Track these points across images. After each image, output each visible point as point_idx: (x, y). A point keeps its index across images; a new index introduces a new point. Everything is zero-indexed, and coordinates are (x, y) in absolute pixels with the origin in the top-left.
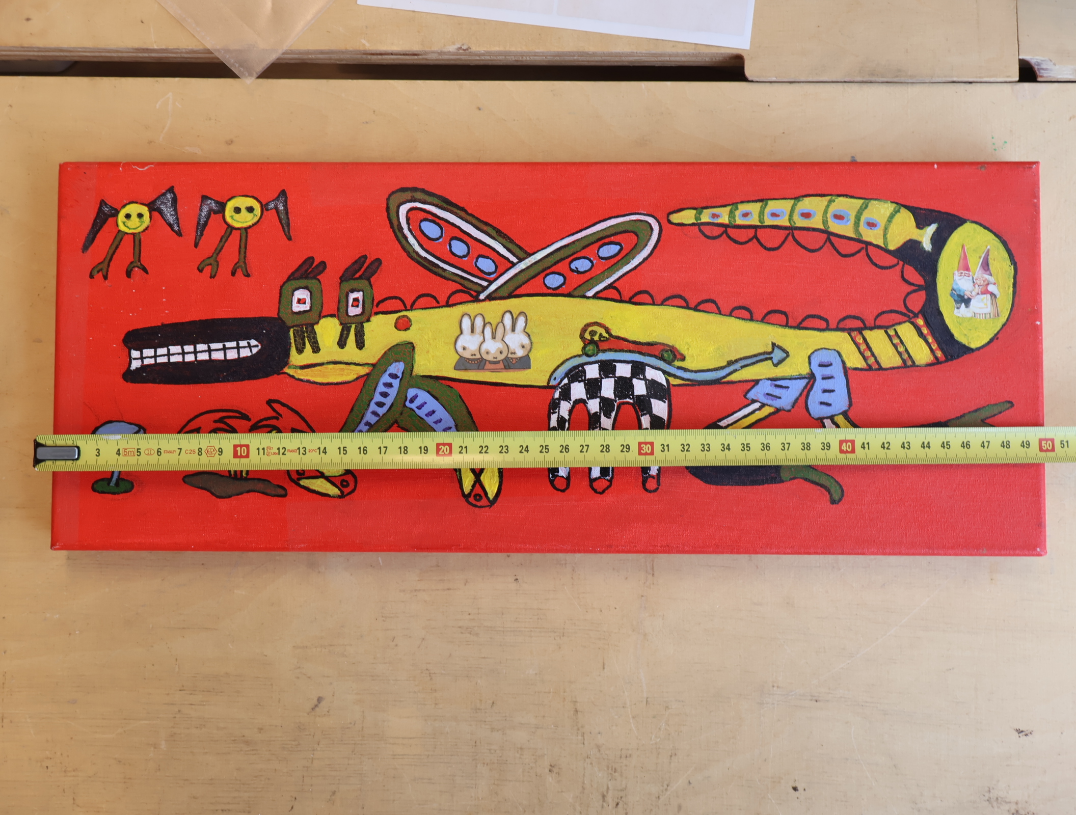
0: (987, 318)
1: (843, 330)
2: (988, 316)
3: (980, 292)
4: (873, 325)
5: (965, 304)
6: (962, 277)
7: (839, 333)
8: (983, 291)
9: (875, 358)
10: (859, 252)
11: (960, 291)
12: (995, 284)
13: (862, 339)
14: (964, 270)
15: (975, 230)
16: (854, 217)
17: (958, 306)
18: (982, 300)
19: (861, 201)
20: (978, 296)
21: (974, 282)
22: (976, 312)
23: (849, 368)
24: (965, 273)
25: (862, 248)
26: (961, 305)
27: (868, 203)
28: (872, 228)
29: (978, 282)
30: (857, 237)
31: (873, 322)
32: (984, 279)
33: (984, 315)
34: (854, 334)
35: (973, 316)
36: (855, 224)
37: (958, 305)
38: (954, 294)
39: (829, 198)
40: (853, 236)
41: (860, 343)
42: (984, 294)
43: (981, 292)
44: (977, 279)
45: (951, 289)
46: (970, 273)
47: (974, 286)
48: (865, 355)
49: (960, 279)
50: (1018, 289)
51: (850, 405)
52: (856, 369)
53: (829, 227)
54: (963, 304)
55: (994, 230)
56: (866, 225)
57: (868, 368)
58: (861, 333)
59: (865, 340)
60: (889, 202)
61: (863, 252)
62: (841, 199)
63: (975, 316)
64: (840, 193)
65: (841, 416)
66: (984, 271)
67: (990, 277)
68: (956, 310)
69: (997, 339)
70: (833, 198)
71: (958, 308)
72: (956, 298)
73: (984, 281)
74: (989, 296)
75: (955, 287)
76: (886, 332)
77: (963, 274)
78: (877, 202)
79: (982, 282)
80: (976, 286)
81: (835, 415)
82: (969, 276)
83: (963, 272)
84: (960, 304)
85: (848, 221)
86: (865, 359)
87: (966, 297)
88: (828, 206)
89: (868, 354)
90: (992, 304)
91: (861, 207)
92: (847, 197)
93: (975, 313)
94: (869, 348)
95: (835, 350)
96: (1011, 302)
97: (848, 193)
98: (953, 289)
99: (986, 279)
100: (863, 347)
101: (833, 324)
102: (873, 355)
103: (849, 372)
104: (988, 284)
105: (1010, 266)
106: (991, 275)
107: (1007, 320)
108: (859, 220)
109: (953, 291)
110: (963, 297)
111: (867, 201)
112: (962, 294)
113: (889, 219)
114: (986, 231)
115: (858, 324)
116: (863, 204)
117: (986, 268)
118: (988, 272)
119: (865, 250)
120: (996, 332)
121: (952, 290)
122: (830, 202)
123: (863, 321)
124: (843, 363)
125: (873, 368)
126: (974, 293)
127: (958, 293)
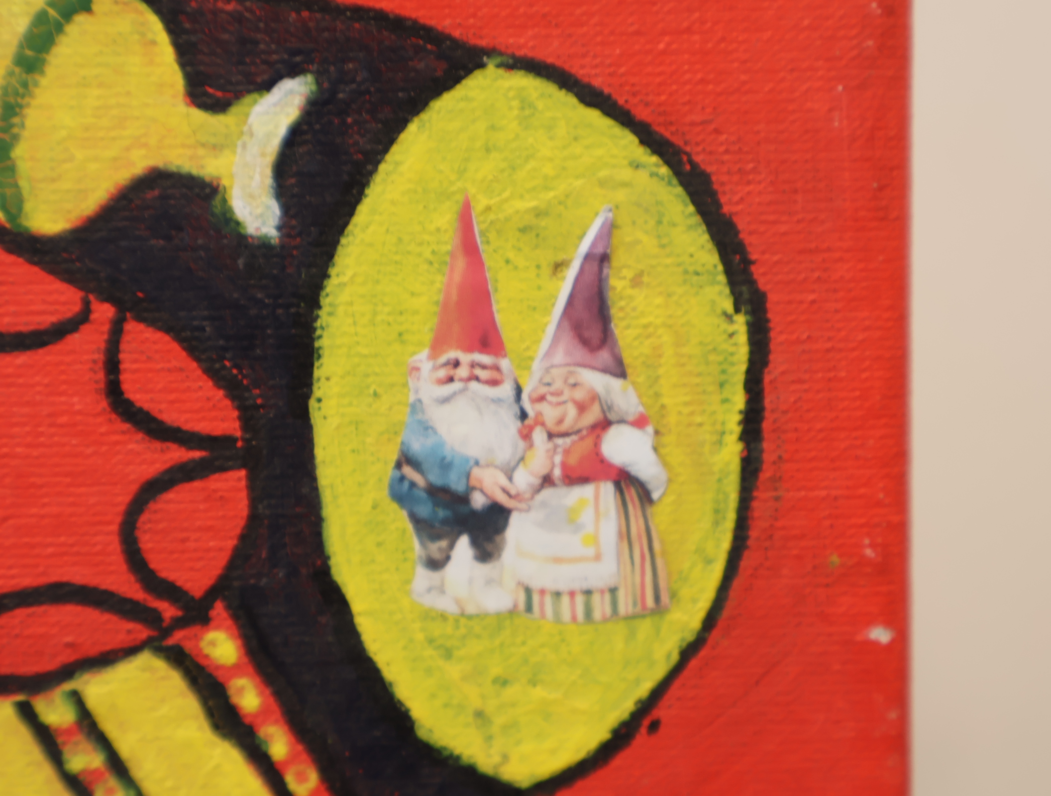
0: (597, 615)
2: (601, 606)
3: (557, 473)
5: (475, 543)
6: (456, 386)
8: (573, 460)
11: (445, 465)
12: (640, 422)
14: (470, 349)
15: (525, 104)
17: (437, 555)
20: (547, 493)
21: (523, 415)
24: (473, 365)
26: (451, 546)
29: (550, 413)
32: (579, 395)
33: (580, 600)
35: (522, 605)
37: (436, 548)
38: (413, 485)
42: (583, 480)
43: (564, 466)
45: (394, 457)
46: (504, 364)
47: (526, 435)
49: (446, 400)
54: (463, 545)
66: (580, 353)
67: (616, 383)
68: (423, 577)
71: (435, 564)
72: (425, 510)
73: (582, 408)
74: (607, 489)
75: (417, 446)
77: (463, 372)
79: (572, 412)
80: (539, 436)
82: (494, 383)
83: (465, 358)
84: (444, 543)
87: (478, 501)
90: (626, 535)
93: (528, 591)
98: (406, 459)
99: (594, 397)
104: (604, 424)
105: (729, 318)
106: (619, 370)
107: (710, 621)
109: (407, 470)
110: (463, 499)
112: (457, 484)
114: (594, 116)
117: (594, 334)
118: (604, 356)
120: (643, 692)
121: (399, 465)
126: (523, 479)
127: (435, 478)
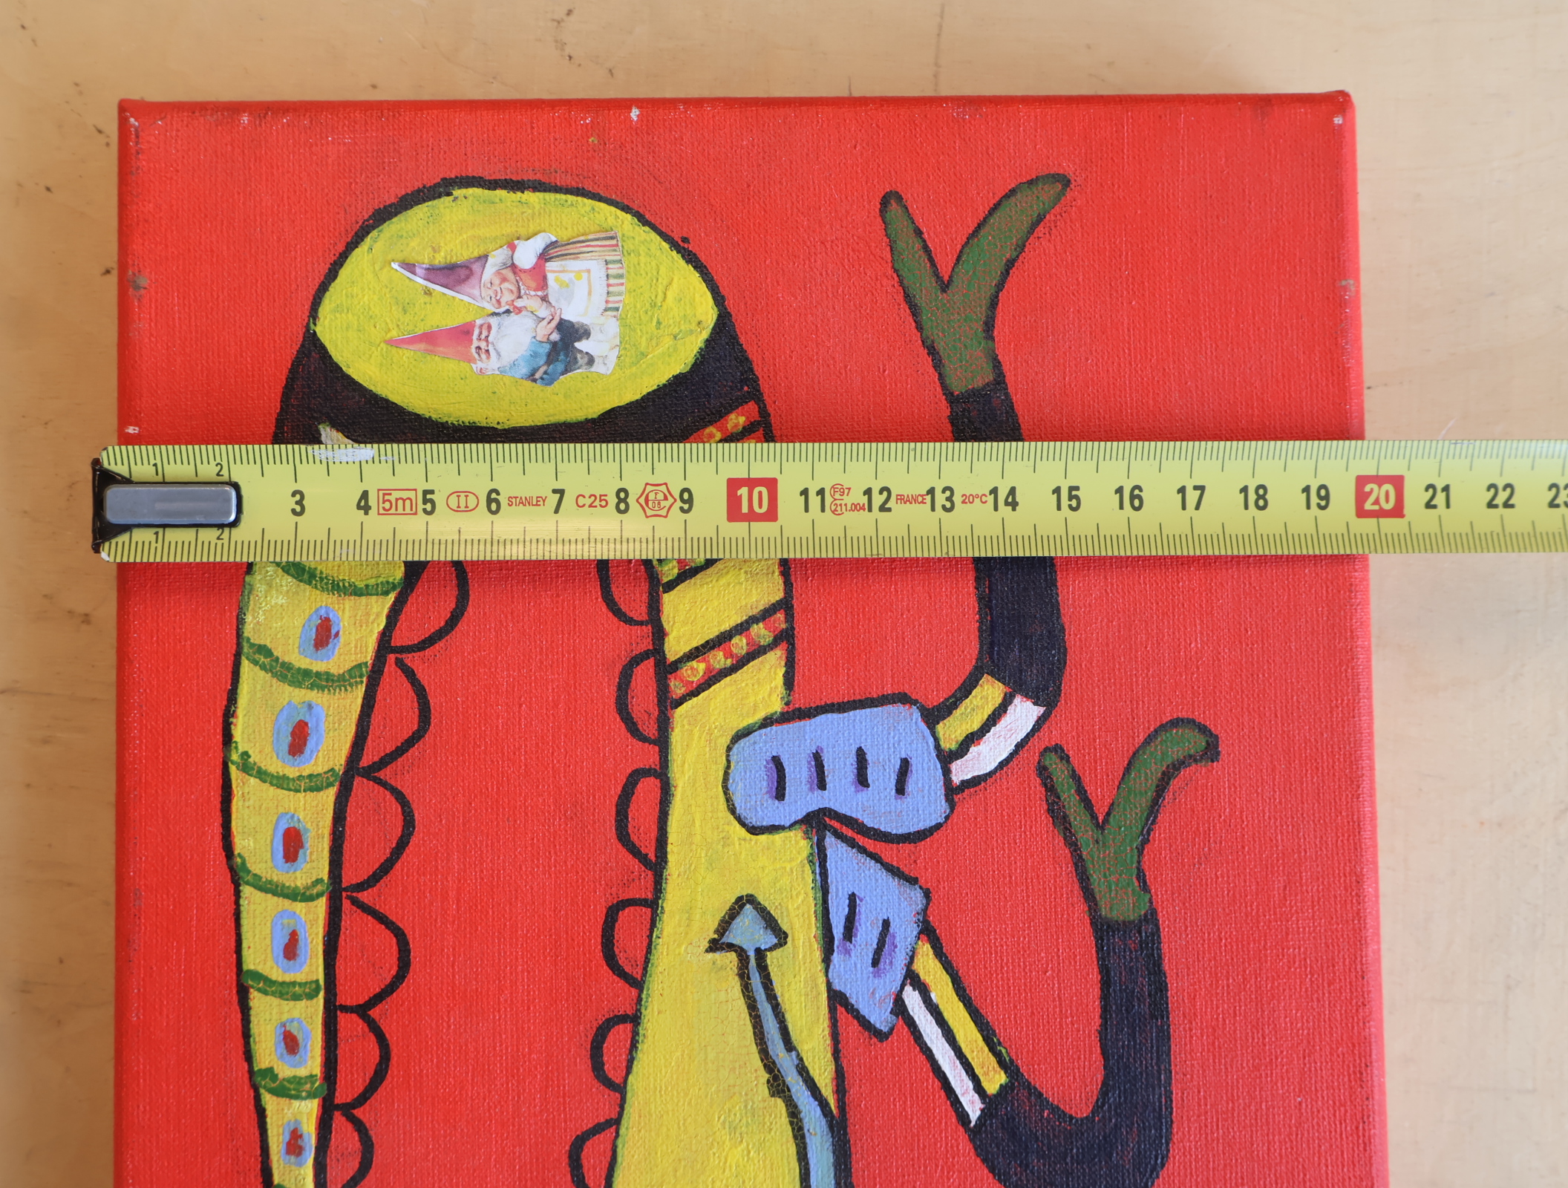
0: (620, 271)
1: (664, 725)
2: (614, 270)
3: (540, 293)
4: (648, 629)
5: (579, 339)
6: (491, 348)
7: (677, 737)
8: (533, 285)
9: (753, 620)
10: (410, 675)
11: (535, 355)
12: (512, 247)
13: (694, 663)
14: (471, 341)
15: (338, 309)
16: (297, 690)
17: (586, 360)
18: (566, 286)
19: (246, 666)
20: (551, 299)
21: (508, 312)
22: (603, 306)
23: (787, 704)
24: (479, 339)
25: (400, 663)
26: (581, 352)
27: (252, 645)
28: (333, 632)
29: (507, 297)
30: (365, 679)
31: (637, 630)
32: (497, 281)
33: (612, 281)
34: (677, 688)
35: (615, 313)
36: (321, 688)
37: (582, 361)
38: (545, 373)
39: (233, 769)
40: (360, 691)
41: (708, 669)
42: (545, 278)
43: (536, 290)
44: (498, 301)
45: (529, 384)
46: (479, 322)
47: (519, 310)
48: (744, 652)
49: (499, 354)
50: (529, 176)
51: (904, 699)
52: (789, 682)
53: (332, 770)
54: (577, 345)
55: (341, 248)
56: (322, 652)
57: (784, 645)
58: (676, 665)
59: (695, 654)
60: (248, 578)
61: (411, 660)
62: (238, 733)
63: (617, 309)
64: (219, 737)
65: (940, 728)
66: (473, 281)
67: (490, 260)
68: (598, 367)
69: (685, 240)
70: (235, 757)
71: (591, 361)
72: (560, 367)
73: (504, 280)
74: (550, 266)
75: (524, 370)
76: (670, 586)
77: (483, 345)
78: (249, 618)
79: (506, 285)
80: (519, 303)
81: (937, 746)
82: (489, 327)
83: (475, 343)
84: (579, 356)
85: (310, 707)
86: (756, 652)
87: (555, 337)
88: (262, 775)
89: (740, 645)
90: (575, 256)
91: (263, 667)
92: (234, 715)
93: (606, 310)
94: (722, 640)
95: (729, 749)
96: (570, 198)
97: (220, 713)
98: (531, 377)
99: (498, 272)
100: (719, 659)
101: (649, 757)
102: (742, 628)
103: (800, 702)
104: (513, 267)
105: (456, 199)
106: (483, 258)
107: (626, 209)
108: (307, 673)
109: (537, 376)
110: (554, 344)
111: (245, 645)
112: (547, 347)
113: (306, 576)
114: (344, 273)
115: (645, 673)
116: (255, 663)
117: (463, 273)
118: (476, 267)
119: (404, 656)
120: (666, 246)
121: (535, 381)
122: (246, 767)
123: (636, 660)
124: (767, 722)
125: (784, 626)
126: (543, 312)
127: (542, 360)
